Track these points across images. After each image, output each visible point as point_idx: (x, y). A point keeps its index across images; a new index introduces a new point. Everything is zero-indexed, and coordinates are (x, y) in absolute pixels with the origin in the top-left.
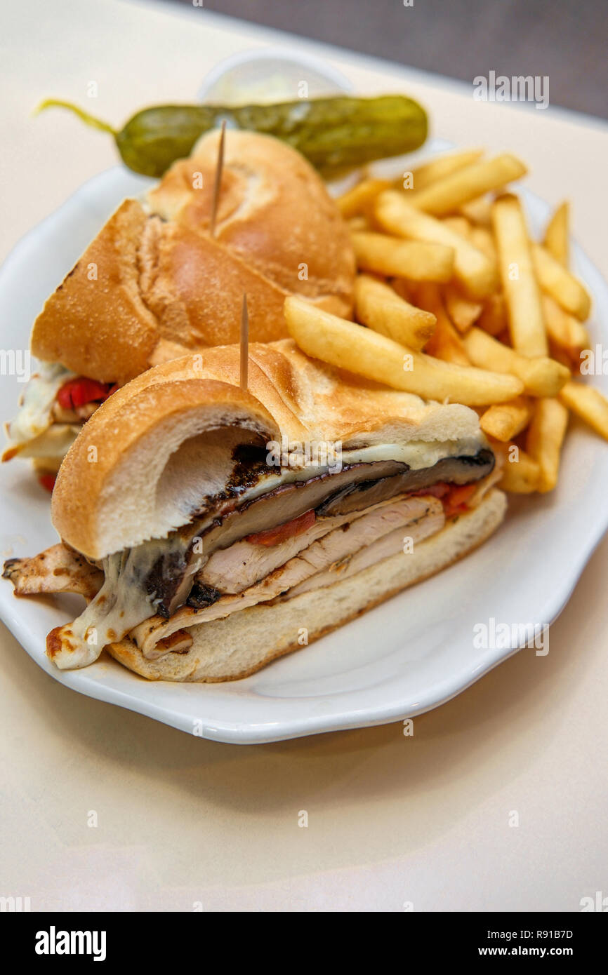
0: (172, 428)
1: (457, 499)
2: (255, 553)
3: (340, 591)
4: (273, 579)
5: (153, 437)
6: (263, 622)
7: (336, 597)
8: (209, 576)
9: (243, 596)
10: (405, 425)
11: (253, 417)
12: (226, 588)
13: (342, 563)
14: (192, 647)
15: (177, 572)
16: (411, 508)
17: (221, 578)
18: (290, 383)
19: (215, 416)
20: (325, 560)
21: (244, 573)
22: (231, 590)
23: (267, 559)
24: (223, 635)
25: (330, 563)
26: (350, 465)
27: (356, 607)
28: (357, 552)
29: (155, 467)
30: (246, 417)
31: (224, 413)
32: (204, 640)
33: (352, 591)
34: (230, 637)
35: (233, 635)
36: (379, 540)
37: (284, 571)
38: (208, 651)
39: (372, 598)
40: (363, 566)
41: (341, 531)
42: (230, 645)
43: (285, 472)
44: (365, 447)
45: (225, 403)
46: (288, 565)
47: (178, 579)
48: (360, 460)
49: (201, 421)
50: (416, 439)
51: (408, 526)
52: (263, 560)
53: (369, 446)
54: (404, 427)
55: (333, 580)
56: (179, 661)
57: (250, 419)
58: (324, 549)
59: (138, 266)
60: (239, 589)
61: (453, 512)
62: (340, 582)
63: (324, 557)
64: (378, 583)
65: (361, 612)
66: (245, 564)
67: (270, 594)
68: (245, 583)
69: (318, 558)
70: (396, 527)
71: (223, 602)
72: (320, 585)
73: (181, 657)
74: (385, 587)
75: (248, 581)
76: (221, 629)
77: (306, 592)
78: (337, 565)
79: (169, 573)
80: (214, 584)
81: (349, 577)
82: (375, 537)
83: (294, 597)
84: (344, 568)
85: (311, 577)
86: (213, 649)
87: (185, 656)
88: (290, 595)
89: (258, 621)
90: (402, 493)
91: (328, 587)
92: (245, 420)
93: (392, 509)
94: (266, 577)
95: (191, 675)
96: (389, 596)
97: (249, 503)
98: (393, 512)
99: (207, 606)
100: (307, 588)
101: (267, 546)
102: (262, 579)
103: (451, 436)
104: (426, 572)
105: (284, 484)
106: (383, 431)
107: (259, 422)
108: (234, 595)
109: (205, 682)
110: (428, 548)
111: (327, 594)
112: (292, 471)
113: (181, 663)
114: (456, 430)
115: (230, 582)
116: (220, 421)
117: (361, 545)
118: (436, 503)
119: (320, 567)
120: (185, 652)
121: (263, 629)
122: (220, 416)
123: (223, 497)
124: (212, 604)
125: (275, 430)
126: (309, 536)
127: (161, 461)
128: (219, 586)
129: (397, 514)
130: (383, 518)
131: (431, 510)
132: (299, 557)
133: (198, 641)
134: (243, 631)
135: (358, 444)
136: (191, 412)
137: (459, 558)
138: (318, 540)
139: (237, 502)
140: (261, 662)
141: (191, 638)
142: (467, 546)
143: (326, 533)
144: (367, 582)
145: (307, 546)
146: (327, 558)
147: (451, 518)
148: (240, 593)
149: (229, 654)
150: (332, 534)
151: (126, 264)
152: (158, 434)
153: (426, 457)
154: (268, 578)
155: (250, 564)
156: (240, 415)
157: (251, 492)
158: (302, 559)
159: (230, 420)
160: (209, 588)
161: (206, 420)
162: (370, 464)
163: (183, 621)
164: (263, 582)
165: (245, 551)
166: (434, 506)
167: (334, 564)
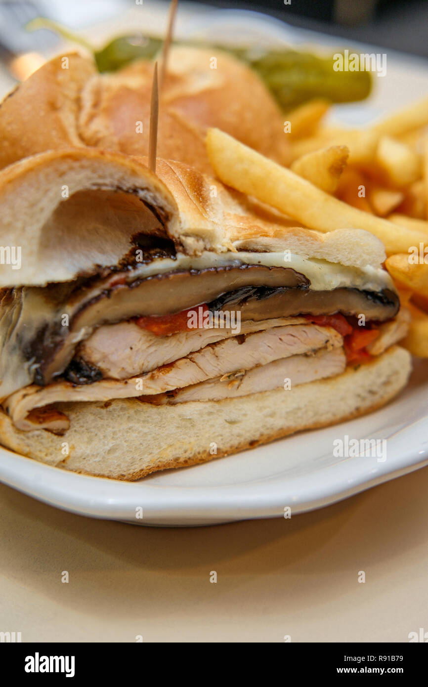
0: (62, 174)
1: (359, 342)
2: (144, 339)
3: (232, 411)
4: (161, 374)
5: (42, 177)
6: (148, 422)
7: (228, 418)
8: (92, 352)
9: (126, 383)
10: (309, 238)
11: (152, 188)
12: (109, 370)
13: (235, 376)
14: (68, 431)
15: (58, 339)
16: (310, 335)
17: (105, 357)
18: (200, 191)
19: (111, 176)
20: (217, 369)
21: (130, 358)
22: (114, 374)
23: (156, 351)
24: (102, 425)
25: (222, 374)
26: (248, 265)
27: (249, 436)
28: (251, 369)
29: (42, 210)
30: (144, 186)
31: (121, 174)
32: (82, 427)
33: (245, 415)
34: (110, 429)
35: (113, 428)
36: (274, 362)
37: (173, 369)
38: (86, 440)
39: (266, 432)
40: (258, 389)
41: (236, 342)
42: (109, 438)
43: (180, 256)
44: (265, 252)
45: (123, 165)
46: (178, 363)
47: (58, 345)
48: (259, 262)
49: (95, 176)
50: (319, 257)
51: (306, 355)
52: (152, 349)
53: (270, 251)
54: (307, 241)
55: (224, 396)
56: (52, 441)
57: (147, 189)
58: (217, 357)
59: (78, 101)
60: (124, 375)
61: (355, 356)
62: (231, 399)
63: (216, 365)
64: (272, 415)
65: (253, 444)
66: (131, 348)
67: (155, 389)
68: (130, 370)
69: (209, 365)
70: (295, 353)
71: (105, 384)
72: (211, 397)
73: (55, 437)
74: (279, 423)
75: (134, 369)
76: (101, 419)
77: (194, 401)
78: (229, 377)
79: (50, 340)
80: (98, 362)
81: (241, 397)
82: (272, 358)
83: (181, 403)
84: (236, 383)
85: (200, 383)
86: (90, 440)
87: (60, 438)
88: (178, 399)
89: (141, 419)
90: (301, 315)
91: (218, 401)
92: (143, 189)
93: (291, 332)
94: (153, 370)
95: (64, 461)
96: (284, 435)
97: (140, 279)
98: (292, 335)
99: (86, 383)
100: (195, 397)
101: (156, 335)
102: (149, 372)
103: (355, 261)
104: (324, 419)
105: (178, 270)
106: (286, 240)
107: (158, 195)
108: (117, 380)
109: (80, 473)
110: (326, 390)
111: (218, 411)
112: (188, 257)
113: (54, 445)
114: (361, 256)
115: (114, 364)
116: (116, 183)
117: (256, 363)
118: (336, 336)
119: (211, 376)
120: (60, 433)
121: (146, 430)
122: (117, 176)
123: (115, 271)
124: (91, 383)
125: (174, 209)
126: (202, 339)
127: (49, 207)
128: (102, 365)
129: (295, 339)
130: (280, 339)
131: (331, 342)
132: (189, 357)
133: (76, 426)
134: (125, 426)
135: (259, 247)
136: (85, 163)
137: (359, 414)
138: (212, 345)
139: (127, 277)
140: (142, 470)
141: (68, 419)
142: (367, 404)
143: (219, 339)
144: (261, 409)
145: (199, 348)
146: (219, 367)
147: (353, 364)
148: (124, 379)
149: (108, 448)
150: (226, 342)
151: (66, 97)
152: (47, 175)
153: (328, 278)
154: (155, 372)
155: (137, 351)
156: (139, 182)
157: (144, 270)
158: (194, 362)
159: (127, 184)
160: (91, 365)
161: (100, 177)
162: (269, 268)
163: (59, 394)
164: (149, 375)
165: (132, 335)
166: (334, 338)
167: (227, 375)
